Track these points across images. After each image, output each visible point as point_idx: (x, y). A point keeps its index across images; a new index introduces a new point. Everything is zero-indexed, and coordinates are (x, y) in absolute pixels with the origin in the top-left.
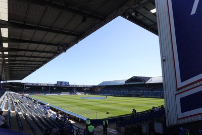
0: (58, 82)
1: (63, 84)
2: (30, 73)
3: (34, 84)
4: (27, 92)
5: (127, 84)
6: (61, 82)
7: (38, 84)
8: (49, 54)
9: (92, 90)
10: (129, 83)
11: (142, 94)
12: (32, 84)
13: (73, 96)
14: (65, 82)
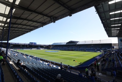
0: (30, 43)
1: (33, 44)
2: (16, 37)
3: (16, 43)
4: (12, 48)
5: (67, 44)
6: (32, 43)
9: (48, 47)
11: (75, 50)
12: (15, 43)
14: (34, 43)
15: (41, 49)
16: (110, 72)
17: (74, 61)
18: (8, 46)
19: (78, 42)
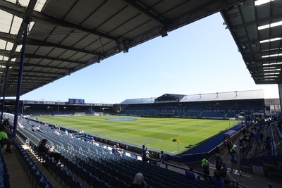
0: (70, 100)
1: (77, 102)
2: (37, 87)
3: (36, 102)
4: (27, 112)
5: (157, 102)
6: (75, 100)
7: (42, 102)
8: (73, 64)
9: (112, 110)
10: (160, 102)
11: (176, 114)
13: (89, 117)
14: (79, 100)
15: (97, 114)
16: (262, 168)
17: (174, 141)
18: (18, 108)
19: (183, 96)
